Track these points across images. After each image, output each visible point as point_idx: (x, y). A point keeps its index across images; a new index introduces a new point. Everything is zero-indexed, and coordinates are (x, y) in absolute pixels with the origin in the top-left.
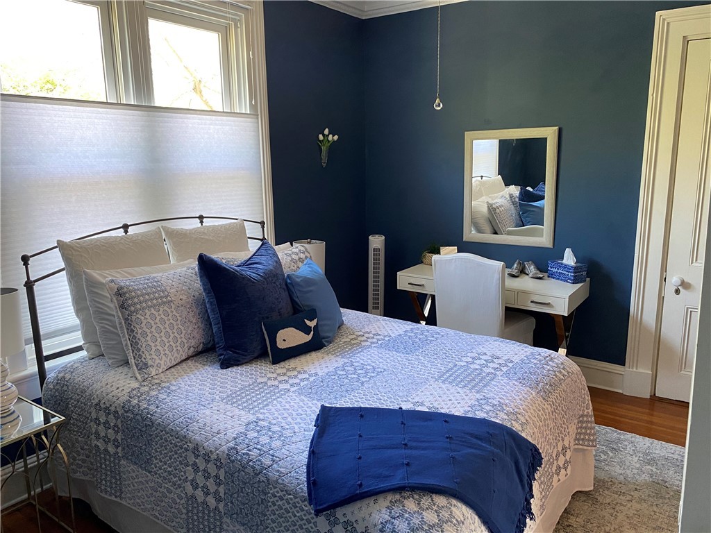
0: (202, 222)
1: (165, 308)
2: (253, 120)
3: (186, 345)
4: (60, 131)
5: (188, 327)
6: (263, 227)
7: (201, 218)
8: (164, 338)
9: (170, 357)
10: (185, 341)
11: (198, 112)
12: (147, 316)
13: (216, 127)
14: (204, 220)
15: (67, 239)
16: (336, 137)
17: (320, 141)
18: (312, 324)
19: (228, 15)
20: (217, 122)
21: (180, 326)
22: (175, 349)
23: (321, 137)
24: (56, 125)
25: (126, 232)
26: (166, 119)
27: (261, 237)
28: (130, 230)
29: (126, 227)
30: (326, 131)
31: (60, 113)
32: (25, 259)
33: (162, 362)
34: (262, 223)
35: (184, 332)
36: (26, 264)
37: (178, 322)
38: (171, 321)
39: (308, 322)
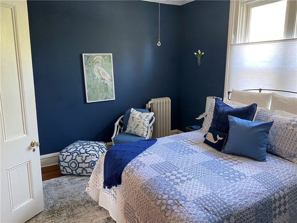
18: (219, 138)
29: (260, 90)
36: (229, 94)
39: (218, 136)
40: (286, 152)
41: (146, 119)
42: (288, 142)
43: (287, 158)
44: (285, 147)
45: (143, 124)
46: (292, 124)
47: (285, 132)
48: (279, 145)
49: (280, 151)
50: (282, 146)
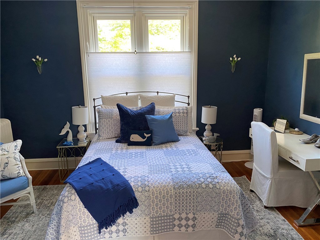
0: (158, 94)
1: (109, 119)
2: (189, 54)
3: (114, 133)
4: (109, 62)
5: (116, 127)
6: (189, 98)
7: (158, 92)
8: (106, 129)
9: (112, 134)
10: (114, 131)
11: (161, 53)
12: (103, 121)
13: (169, 58)
14: (159, 93)
15: (104, 95)
16: (239, 59)
17: (231, 61)
18: (147, 136)
19: (178, 12)
20: (169, 56)
21: (113, 126)
22: (109, 133)
23: (231, 59)
24: (108, 60)
25: (127, 95)
26: (147, 56)
27: (188, 102)
28: (128, 94)
29: (127, 93)
30: (235, 56)
31: (109, 56)
32: (94, 99)
33: (104, 136)
34: (189, 97)
35: (113, 128)
36: (94, 101)
37: (112, 125)
38: (110, 124)
39: (145, 134)
40: (182, 131)
41: (15, 151)
42: (180, 124)
43: (184, 135)
44: (180, 128)
45: (15, 158)
46: (177, 112)
47: (176, 118)
48: (176, 128)
49: (179, 131)
50: (178, 128)
